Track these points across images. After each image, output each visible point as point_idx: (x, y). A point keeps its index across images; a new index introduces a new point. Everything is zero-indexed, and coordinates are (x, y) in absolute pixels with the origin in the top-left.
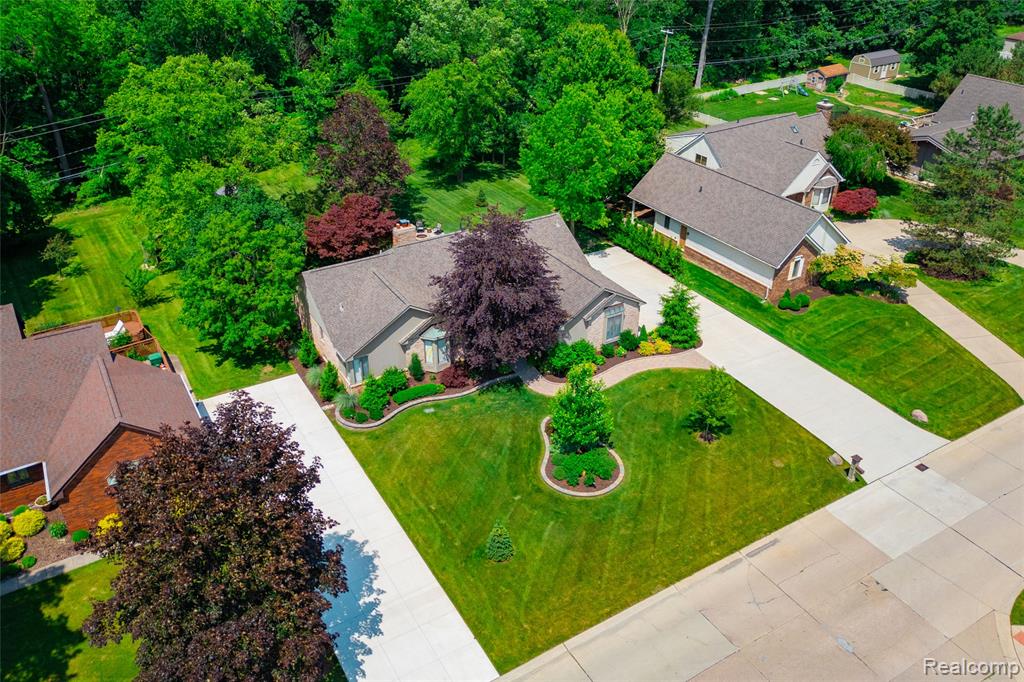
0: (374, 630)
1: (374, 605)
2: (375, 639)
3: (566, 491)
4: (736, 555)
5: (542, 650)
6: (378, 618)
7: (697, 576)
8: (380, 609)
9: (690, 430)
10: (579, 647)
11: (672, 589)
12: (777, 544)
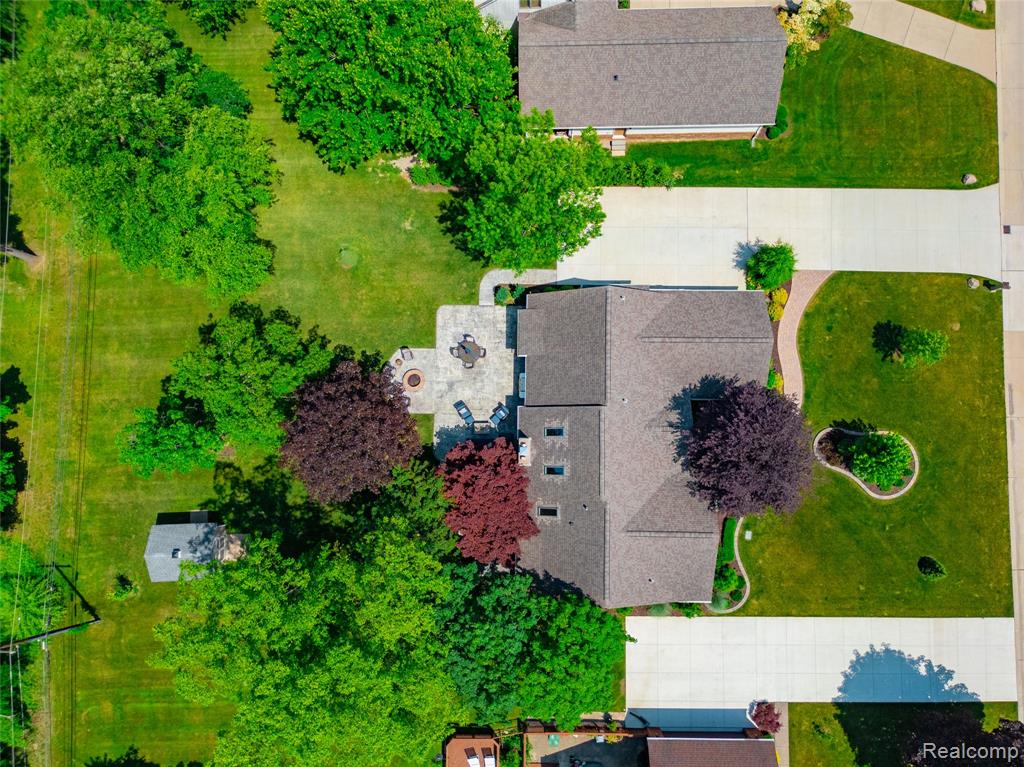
0: (949, 675)
1: (929, 666)
2: (954, 676)
3: (902, 492)
4: (1008, 420)
5: (1011, 586)
6: (942, 669)
7: (1009, 458)
8: (934, 663)
9: (888, 358)
10: (1018, 563)
11: (1010, 480)
12: (1013, 388)
